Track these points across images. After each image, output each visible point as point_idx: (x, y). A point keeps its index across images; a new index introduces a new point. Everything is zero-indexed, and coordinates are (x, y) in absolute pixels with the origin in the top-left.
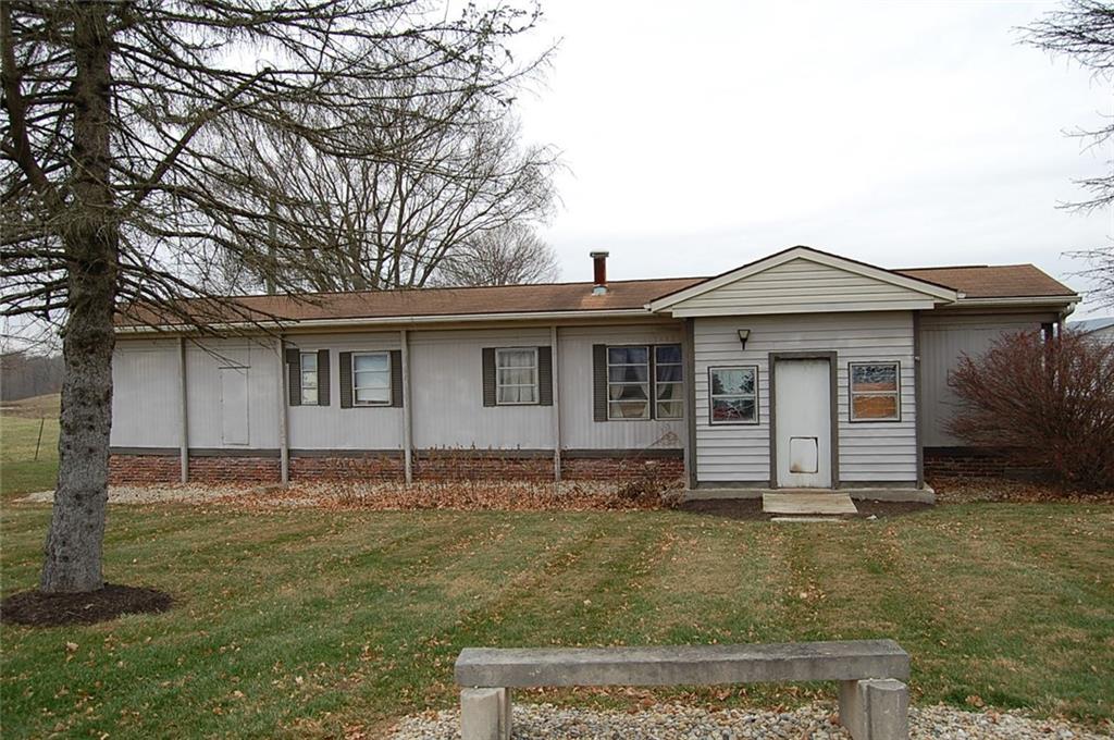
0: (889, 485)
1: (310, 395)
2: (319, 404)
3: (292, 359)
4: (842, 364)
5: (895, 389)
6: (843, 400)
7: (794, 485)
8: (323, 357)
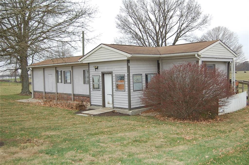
0: (123, 109)
1: (60, 81)
2: (61, 83)
3: (57, 72)
4: (114, 75)
5: (124, 82)
6: (114, 85)
7: (108, 107)
8: (61, 71)
